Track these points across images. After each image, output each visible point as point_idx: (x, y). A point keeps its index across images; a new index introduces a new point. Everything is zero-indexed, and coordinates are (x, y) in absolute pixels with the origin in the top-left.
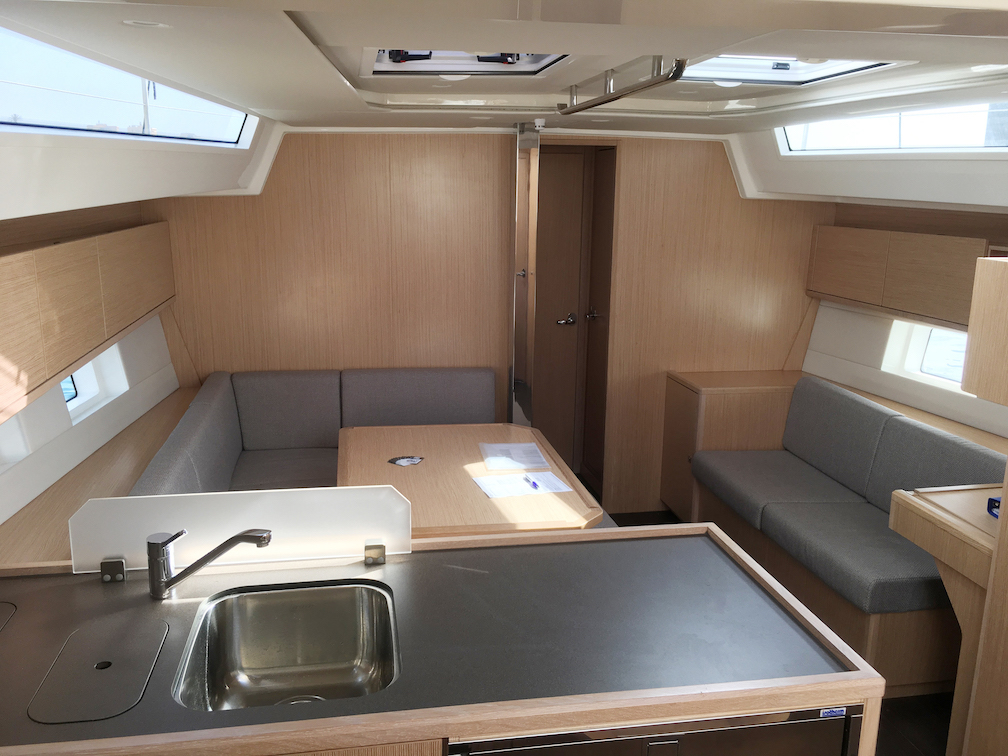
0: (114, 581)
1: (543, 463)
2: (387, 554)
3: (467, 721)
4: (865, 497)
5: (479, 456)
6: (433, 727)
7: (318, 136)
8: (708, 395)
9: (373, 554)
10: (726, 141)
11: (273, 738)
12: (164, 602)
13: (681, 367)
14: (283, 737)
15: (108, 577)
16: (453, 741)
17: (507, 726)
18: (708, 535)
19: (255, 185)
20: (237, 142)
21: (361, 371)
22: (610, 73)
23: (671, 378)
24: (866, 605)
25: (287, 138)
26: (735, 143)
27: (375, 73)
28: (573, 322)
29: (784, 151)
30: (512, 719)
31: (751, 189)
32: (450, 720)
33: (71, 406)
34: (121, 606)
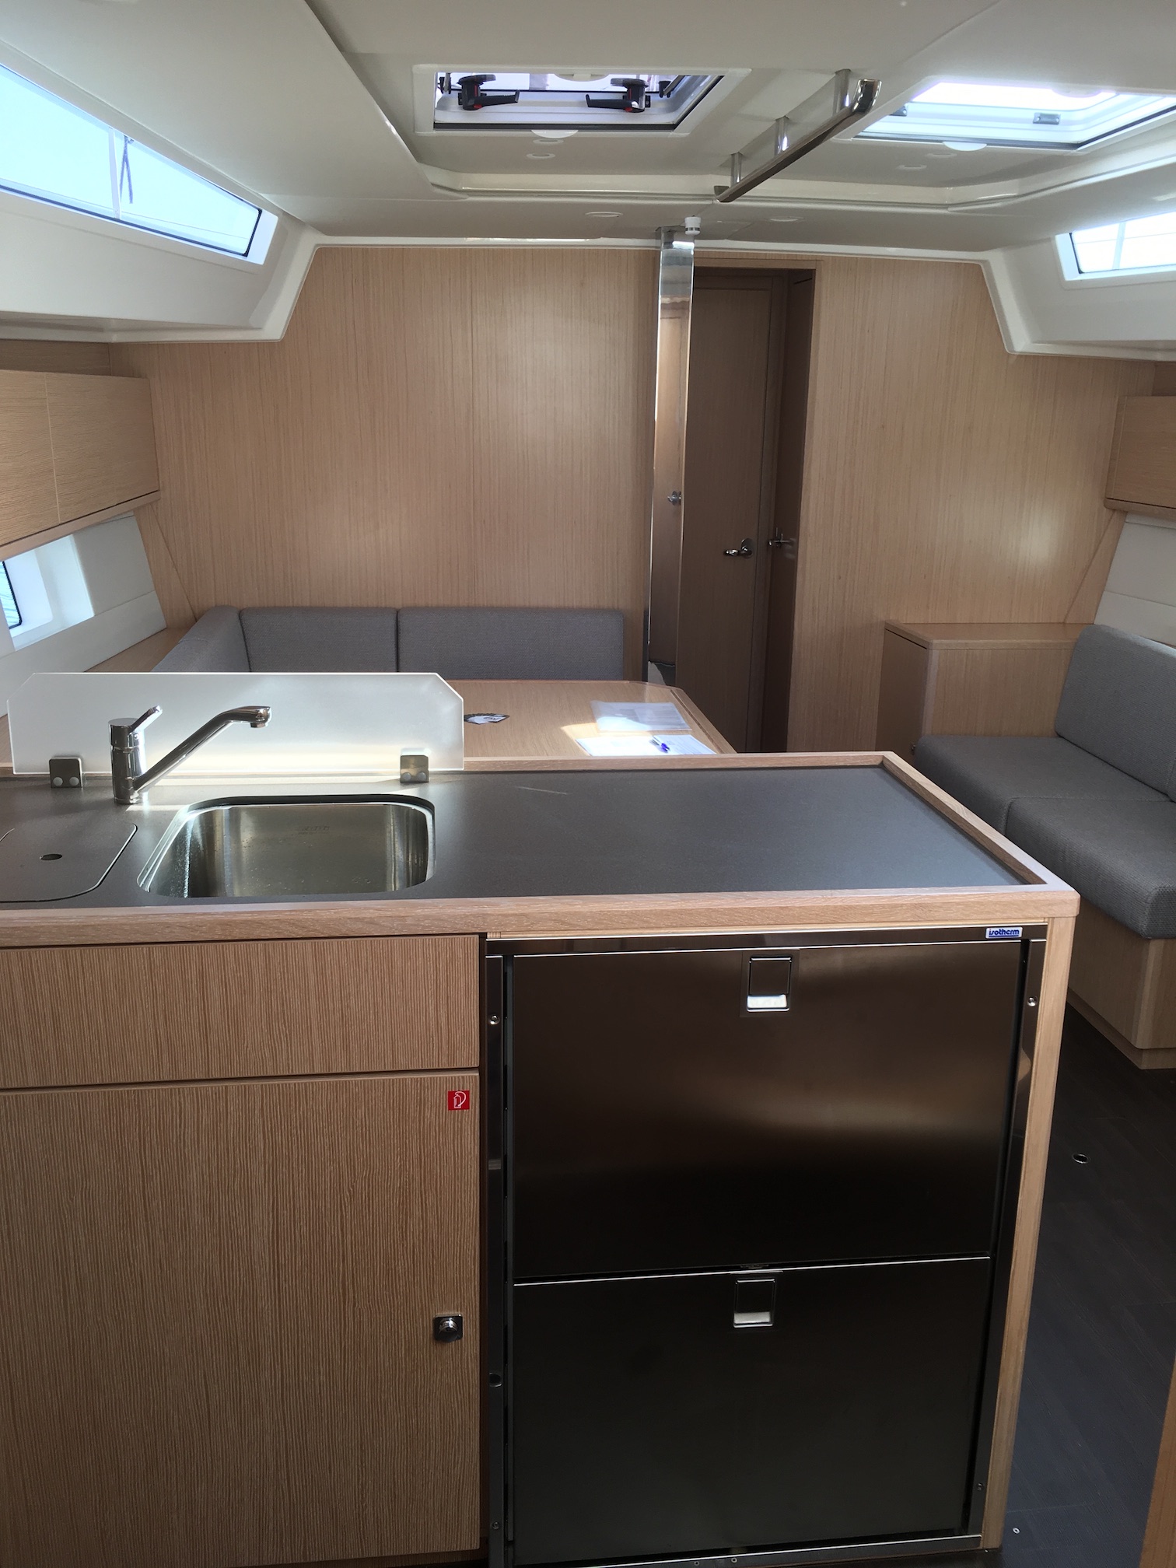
0: (67, 786)
1: (683, 724)
2: (430, 769)
3: (510, 912)
4: (1166, 795)
5: (590, 716)
6: (467, 916)
7: (366, 251)
8: (940, 648)
9: (412, 771)
10: (985, 262)
11: (263, 916)
12: (130, 808)
13: (907, 616)
14: (275, 917)
15: (59, 781)
16: (491, 937)
17: (563, 923)
18: (883, 766)
19: (274, 326)
20: (246, 254)
21: (428, 610)
22: (782, 123)
23: (893, 632)
24: (1143, 924)
25: (322, 255)
26: (998, 263)
27: (438, 126)
28: (749, 553)
29: (1070, 275)
30: (570, 913)
31: (1021, 339)
32: (488, 910)
33: (14, 632)
34: (76, 809)
